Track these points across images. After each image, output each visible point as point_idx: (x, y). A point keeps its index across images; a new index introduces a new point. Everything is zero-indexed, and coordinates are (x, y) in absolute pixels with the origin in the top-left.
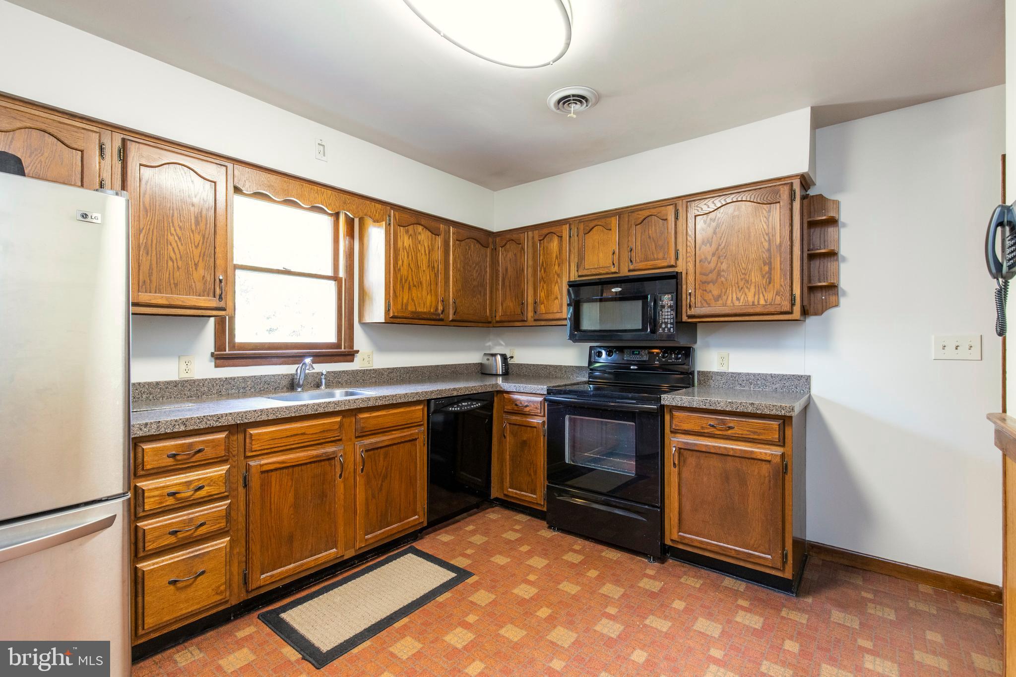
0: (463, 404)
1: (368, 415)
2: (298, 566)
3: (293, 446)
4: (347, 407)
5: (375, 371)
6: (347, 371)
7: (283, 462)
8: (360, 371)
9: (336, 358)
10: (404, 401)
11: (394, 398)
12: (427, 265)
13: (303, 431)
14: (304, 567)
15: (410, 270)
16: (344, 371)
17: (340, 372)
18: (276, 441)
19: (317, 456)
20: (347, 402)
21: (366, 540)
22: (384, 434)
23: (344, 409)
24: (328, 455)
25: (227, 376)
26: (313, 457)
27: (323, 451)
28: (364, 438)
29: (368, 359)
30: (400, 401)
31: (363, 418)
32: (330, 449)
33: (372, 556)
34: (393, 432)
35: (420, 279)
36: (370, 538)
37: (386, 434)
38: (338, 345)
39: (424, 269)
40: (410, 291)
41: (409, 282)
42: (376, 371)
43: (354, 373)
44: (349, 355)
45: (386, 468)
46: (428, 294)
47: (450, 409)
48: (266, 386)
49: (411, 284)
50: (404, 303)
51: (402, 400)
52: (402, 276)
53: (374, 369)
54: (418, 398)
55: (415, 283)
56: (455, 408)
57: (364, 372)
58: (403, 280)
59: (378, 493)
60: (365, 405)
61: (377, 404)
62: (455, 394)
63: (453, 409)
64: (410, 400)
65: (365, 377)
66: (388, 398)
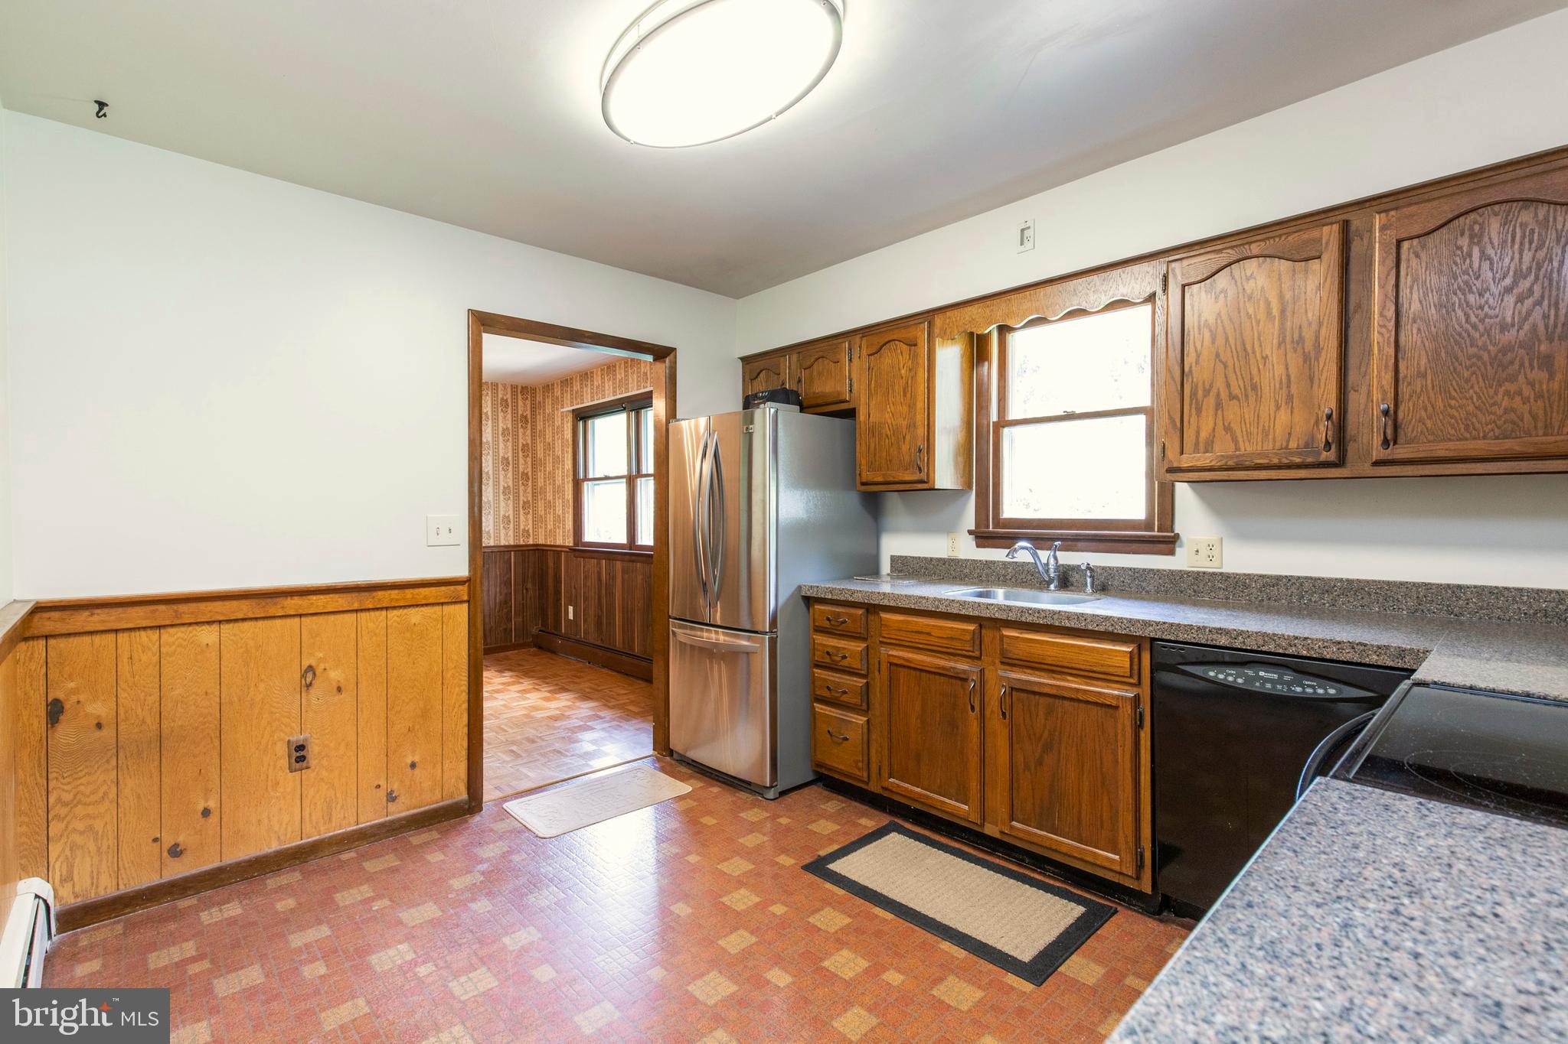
0: (1262, 674)
1: (1017, 635)
2: (924, 795)
3: (921, 646)
4: (976, 613)
5: (1226, 577)
6: (1158, 571)
7: (907, 660)
8: (1188, 573)
9: (1134, 546)
10: (1076, 626)
11: (1056, 617)
12: (1275, 341)
13: (928, 630)
14: (929, 802)
15: (1220, 366)
16: (1152, 570)
17: (1144, 570)
18: (901, 633)
19: (943, 668)
20: (977, 605)
21: (1012, 827)
22: (1050, 675)
23: (971, 614)
24: (958, 673)
25: (988, 559)
26: (939, 668)
27: (952, 664)
28: (1014, 669)
29: (1209, 553)
30: (1068, 625)
31: (1008, 636)
32: (962, 666)
33: (1053, 873)
34: (1069, 678)
35: (1252, 379)
36: (1019, 829)
37: (1054, 675)
38: (1148, 525)
39: (1268, 352)
40: (1220, 412)
41: (1218, 395)
42: (1228, 577)
43: (1175, 577)
44: (1167, 543)
45: (1049, 731)
46: (1278, 408)
47: (1212, 674)
48: (1029, 577)
49: (1224, 396)
50: (1201, 439)
51: (1072, 624)
52: (1197, 386)
53: (1221, 574)
54: (1110, 629)
55: (1236, 391)
56: (1228, 675)
57: (1197, 577)
58: (1200, 393)
59: (1036, 767)
60: (1004, 617)
61: (1023, 619)
62: (1223, 641)
63: (1221, 676)
64: (1090, 627)
65: (1201, 586)
66: (1043, 614)
